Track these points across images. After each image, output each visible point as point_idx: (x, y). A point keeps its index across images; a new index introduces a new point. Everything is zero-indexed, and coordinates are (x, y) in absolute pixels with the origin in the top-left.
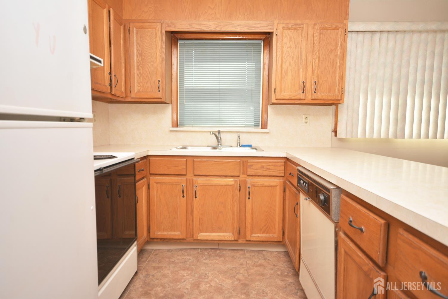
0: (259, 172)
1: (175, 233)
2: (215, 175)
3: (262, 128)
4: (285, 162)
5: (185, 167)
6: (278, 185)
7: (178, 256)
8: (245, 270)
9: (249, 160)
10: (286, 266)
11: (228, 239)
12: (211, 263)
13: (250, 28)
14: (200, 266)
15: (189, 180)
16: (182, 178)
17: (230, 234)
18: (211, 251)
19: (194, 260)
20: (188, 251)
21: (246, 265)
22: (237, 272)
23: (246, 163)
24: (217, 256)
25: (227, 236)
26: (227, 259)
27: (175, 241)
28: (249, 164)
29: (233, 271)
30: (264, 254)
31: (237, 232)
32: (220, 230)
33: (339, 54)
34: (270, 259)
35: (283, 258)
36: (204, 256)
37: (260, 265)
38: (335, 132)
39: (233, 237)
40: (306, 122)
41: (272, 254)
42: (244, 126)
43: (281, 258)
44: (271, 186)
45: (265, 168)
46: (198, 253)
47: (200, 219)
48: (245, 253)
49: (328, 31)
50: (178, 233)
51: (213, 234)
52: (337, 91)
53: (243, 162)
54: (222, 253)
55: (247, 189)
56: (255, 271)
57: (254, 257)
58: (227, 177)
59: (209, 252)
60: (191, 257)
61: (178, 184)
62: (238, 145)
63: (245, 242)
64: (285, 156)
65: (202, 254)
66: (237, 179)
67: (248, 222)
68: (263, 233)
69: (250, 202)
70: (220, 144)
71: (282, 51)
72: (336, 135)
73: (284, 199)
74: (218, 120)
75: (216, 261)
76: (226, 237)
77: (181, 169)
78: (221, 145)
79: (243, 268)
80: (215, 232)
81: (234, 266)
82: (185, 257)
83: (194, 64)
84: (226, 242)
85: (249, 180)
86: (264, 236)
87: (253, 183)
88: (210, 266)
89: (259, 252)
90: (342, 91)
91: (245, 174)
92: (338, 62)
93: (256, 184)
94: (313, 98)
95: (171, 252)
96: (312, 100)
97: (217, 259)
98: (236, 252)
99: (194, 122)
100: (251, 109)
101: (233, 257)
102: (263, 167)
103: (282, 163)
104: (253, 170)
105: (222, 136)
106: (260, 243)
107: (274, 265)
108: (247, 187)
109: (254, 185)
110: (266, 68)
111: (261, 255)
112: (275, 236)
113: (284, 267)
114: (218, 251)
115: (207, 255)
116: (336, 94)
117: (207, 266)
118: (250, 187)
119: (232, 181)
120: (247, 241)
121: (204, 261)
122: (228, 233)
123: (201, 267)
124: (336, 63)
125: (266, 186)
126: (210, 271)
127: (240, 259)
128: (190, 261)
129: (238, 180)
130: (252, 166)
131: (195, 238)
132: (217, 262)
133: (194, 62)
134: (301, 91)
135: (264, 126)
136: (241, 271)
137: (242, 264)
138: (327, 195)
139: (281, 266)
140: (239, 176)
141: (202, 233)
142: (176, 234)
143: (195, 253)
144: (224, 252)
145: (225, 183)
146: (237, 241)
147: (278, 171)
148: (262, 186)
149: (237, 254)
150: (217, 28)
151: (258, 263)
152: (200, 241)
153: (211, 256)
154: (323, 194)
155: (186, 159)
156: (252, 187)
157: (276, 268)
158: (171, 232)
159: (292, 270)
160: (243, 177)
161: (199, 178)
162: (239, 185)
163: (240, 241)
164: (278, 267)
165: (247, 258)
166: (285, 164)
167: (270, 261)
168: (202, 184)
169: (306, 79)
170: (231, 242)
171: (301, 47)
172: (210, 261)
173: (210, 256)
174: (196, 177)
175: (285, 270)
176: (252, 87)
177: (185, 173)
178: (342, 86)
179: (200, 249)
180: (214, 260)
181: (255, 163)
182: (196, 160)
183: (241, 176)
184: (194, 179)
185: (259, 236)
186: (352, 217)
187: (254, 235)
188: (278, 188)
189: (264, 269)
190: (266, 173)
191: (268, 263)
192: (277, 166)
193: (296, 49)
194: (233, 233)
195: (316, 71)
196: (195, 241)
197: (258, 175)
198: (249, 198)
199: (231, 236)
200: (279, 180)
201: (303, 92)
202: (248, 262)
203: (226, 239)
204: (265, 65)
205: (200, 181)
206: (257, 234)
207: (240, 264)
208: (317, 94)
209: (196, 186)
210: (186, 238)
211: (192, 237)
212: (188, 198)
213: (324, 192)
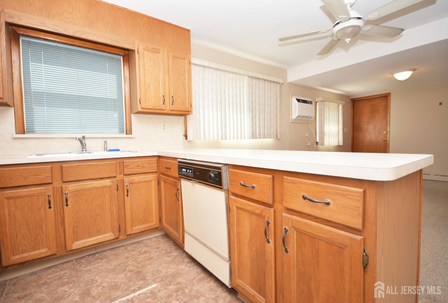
0: (136, 170)
1: (41, 252)
2: (89, 179)
3: (127, 134)
4: (157, 160)
5: (50, 175)
6: (152, 180)
7: (48, 275)
8: (133, 261)
9: (125, 161)
10: (167, 246)
11: (108, 239)
12: (94, 268)
13: (112, 42)
14: (82, 275)
15: (57, 188)
16: (47, 187)
17: (111, 234)
18: (89, 257)
19: (71, 272)
20: (60, 266)
21: (132, 256)
22: (126, 265)
23: (122, 163)
24: (97, 260)
25: (107, 236)
26: (110, 258)
27: (42, 259)
28: (125, 164)
29: (121, 266)
30: (144, 242)
31: (117, 230)
32: (99, 232)
33: (187, 78)
34: (151, 245)
35: (162, 240)
36: (83, 264)
37: (145, 252)
38: (186, 136)
39: (114, 235)
40: (164, 129)
41: (151, 240)
42: (109, 133)
43: (161, 241)
44: (147, 182)
45: (141, 166)
46: (74, 264)
47: (73, 228)
48: (126, 247)
49: (179, 59)
50: (43, 251)
51: (90, 239)
52: (187, 105)
53: (119, 163)
54: (102, 255)
55: (125, 187)
56: (143, 258)
57: (136, 248)
58: (103, 179)
59: (87, 259)
60: (66, 271)
61: (41, 195)
62: (105, 149)
63: (126, 237)
64: (157, 155)
65: (79, 263)
66: (113, 180)
67: (128, 217)
68: (143, 224)
69: (129, 199)
70: (84, 150)
71: (144, 68)
72: (186, 139)
73: (159, 190)
74: (79, 127)
75: (98, 264)
76: (106, 238)
77: (45, 178)
78: (86, 151)
79: (130, 260)
80: (92, 236)
81: (120, 262)
82: (58, 274)
83: (44, 66)
84: (105, 243)
85: (127, 179)
86: (144, 226)
87: (131, 181)
88: (94, 270)
89: (139, 242)
90: (191, 105)
91: (122, 174)
92: (187, 84)
93: (133, 181)
94: (171, 109)
95: (36, 275)
96: (171, 110)
97: (99, 262)
98: (116, 249)
99: (47, 128)
100: (115, 117)
101: (115, 254)
102: (138, 166)
103: (155, 161)
104: (130, 170)
105: (87, 142)
106: (140, 233)
107: (157, 248)
108: (125, 186)
109: (131, 183)
110: (127, 81)
111: (143, 244)
112: (153, 223)
113: (166, 246)
114: (97, 255)
115: (86, 262)
116: (187, 107)
117: (90, 272)
118: (128, 186)
119: (109, 182)
120: (128, 235)
121: (85, 269)
122: (108, 233)
123: (84, 275)
124: (186, 84)
125: (142, 182)
126: (96, 275)
127: (124, 254)
128: (67, 275)
129: (115, 180)
130: (128, 165)
131: (68, 249)
132: (100, 264)
133: (44, 64)
134: (162, 103)
135: (129, 131)
136: (130, 263)
137: (128, 258)
138: (217, 172)
139: (163, 246)
140: (115, 177)
141: (77, 241)
142: (43, 252)
143: (69, 265)
144: (104, 254)
145: (101, 185)
146: (118, 238)
147: (153, 168)
148: (139, 182)
149: (119, 251)
150: (76, 33)
151: (142, 251)
152: (75, 251)
153: (91, 262)
154: (213, 173)
155: (51, 166)
156: (129, 185)
157: (160, 250)
158: (34, 252)
159: (173, 246)
160: (120, 177)
161: (70, 184)
162: (117, 185)
163: (121, 238)
164: (161, 248)
165: (130, 250)
166: (157, 162)
167: (152, 246)
168: (74, 190)
169: (165, 93)
170: (111, 242)
171: (159, 67)
172: (92, 267)
173: (89, 263)
174: (66, 183)
175: (168, 248)
176: (115, 97)
177: (51, 182)
178: (190, 101)
179: (74, 260)
180: (97, 264)
181: (131, 163)
182: (65, 165)
183: (118, 176)
184: (63, 186)
185: (139, 228)
186: (243, 181)
187: (134, 228)
188: (153, 182)
189: (150, 254)
190: (141, 171)
191: (151, 248)
192: (151, 164)
193: (155, 68)
194: (113, 232)
195: (172, 89)
196: (69, 253)
197: (135, 173)
198: (127, 196)
199: (112, 235)
200: (153, 176)
201: (164, 104)
202: (132, 254)
203: (107, 239)
204: (126, 78)
205: (71, 187)
206: (137, 226)
207: (126, 258)
208: (174, 106)
209: (67, 193)
210: (56, 253)
211: (64, 249)
212: (56, 209)
213: (213, 171)
